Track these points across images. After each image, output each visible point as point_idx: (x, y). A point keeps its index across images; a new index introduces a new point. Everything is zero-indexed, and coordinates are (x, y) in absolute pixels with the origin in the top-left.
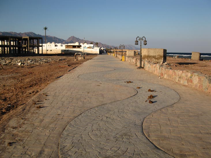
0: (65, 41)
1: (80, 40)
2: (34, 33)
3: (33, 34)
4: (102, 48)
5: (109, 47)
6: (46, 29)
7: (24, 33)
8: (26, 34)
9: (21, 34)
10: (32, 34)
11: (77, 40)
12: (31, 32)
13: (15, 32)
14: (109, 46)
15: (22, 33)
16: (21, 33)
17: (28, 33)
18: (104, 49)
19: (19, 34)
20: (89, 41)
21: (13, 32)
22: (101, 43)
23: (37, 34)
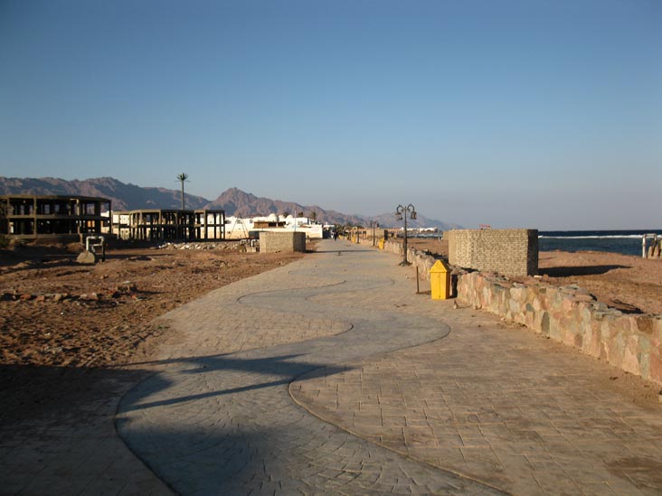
0: (210, 202)
1: (256, 198)
2: (116, 181)
3: (113, 184)
4: (327, 226)
5: (345, 219)
6: (183, 178)
7: (86, 181)
8: (91, 182)
9: (77, 185)
10: (110, 183)
11: (246, 200)
12: (107, 178)
13: (60, 179)
14: (344, 216)
15: (81, 180)
16: (77, 181)
17: (99, 180)
18: (330, 228)
19: (74, 184)
20: (284, 201)
21: (52, 179)
22: (318, 208)
23: (126, 183)
